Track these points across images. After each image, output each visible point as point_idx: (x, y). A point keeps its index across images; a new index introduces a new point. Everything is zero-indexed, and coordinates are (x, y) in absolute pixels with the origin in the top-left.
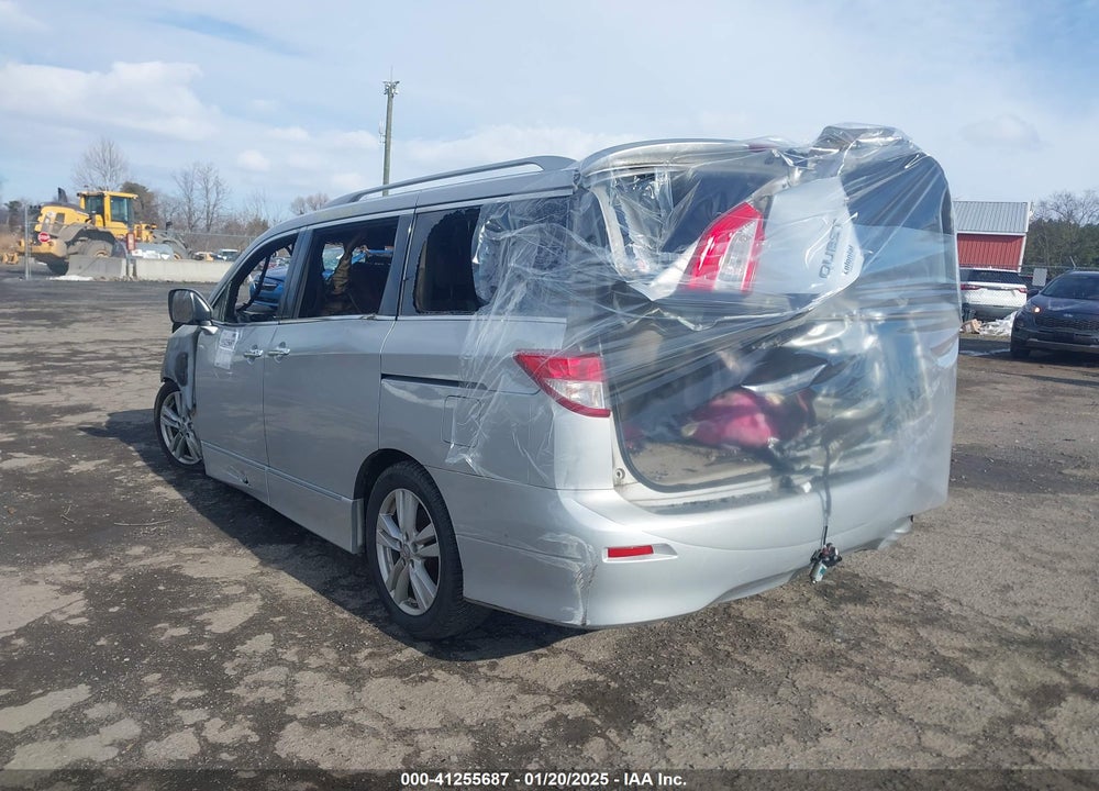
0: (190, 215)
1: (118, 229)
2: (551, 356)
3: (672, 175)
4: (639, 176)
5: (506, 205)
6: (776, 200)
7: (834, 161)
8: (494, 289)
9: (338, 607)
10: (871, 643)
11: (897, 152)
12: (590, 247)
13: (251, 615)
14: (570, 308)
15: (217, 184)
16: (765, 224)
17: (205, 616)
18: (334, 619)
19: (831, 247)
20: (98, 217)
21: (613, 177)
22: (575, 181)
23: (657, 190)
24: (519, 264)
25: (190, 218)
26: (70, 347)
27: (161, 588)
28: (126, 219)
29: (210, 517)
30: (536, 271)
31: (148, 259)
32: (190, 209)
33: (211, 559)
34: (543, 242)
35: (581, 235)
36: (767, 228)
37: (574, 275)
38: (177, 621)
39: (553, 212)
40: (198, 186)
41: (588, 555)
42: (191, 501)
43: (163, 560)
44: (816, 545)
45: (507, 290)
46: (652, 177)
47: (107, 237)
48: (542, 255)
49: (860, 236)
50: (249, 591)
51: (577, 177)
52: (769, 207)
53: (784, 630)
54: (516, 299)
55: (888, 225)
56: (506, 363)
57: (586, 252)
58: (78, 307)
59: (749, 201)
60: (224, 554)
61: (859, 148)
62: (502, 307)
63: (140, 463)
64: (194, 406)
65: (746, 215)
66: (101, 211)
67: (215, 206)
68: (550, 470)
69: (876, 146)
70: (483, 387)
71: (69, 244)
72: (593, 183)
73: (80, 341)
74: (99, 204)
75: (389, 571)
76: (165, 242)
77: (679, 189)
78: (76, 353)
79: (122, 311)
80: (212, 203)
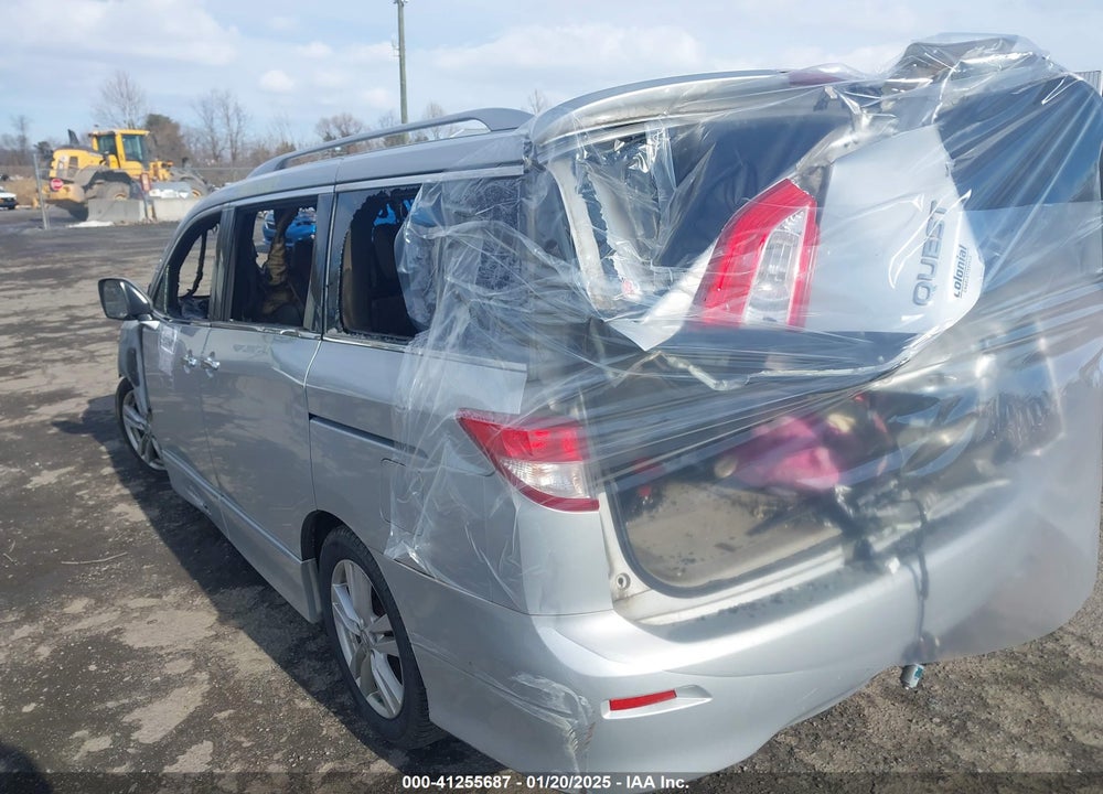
0: (214, 144)
1: (133, 169)
2: (505, 426)
3: (672, 133)
4: (621, 139)
5: (438, 187)
6: (836, 173)
7: (926, 99)
8: (431, 309)
9: (300, 690)
10: (982, 723)
11: (1027, 76)
12: (551, 261)
13: (192, 709)
14: (531, 352)
15: (238, 110)
16: (819, 216)
17: (137, 714)
18: (292, 709)
19: (930, 249)
20: (112, 158)
21: (579, 145)
22: (527, 153)
23: (652, 159)
24: (457, 278)
25: (214, 148)
26: (68, 312)
27: (93, 668)
28: (141, 157)
29: (172, 546)
30: (481, 290)
31: (165, 199)
32: (213, 138)
33: (160, 615)
34: (487, 247)
35: (538, 242)
36: (822, 224)
37: (532, 300)
38: (100, 723)
39: (498, 200)
40: (219, 113)
41: (580, 709)
42: (155, 523)
43: (101, 621)
44: (909, 637)
45: (447, 316)
46: (642, 138)
47: (123, 178)
48: (487, 265)
49: (977, 228)
50: (197, 667)
51: (529, 147)
52: (824, 185)
53: (863, 703)
54: (459, 329)
55: (1020, 204)
56: (448, 425)
57: (546, 266)
58: (88, 260)
59: (792, 176)
60: (178, 607)
61: (965, 74)
62: (442, 338)
63: (108, 470)
64: (150, 410)
65: (787, 201)
66: (114, 151)
67: (237, 133)
68: (518, 587)
69: (992, 68)
70: (423, 454)
71: (86, 188)
72: (551, 156)
73: (83, 304)
74: (112, 143)
75: (353, 651)
76: (183, 179)
77: (684, 156)
78: (74, 319)
79: (133, 262)
80: (235, 130)
